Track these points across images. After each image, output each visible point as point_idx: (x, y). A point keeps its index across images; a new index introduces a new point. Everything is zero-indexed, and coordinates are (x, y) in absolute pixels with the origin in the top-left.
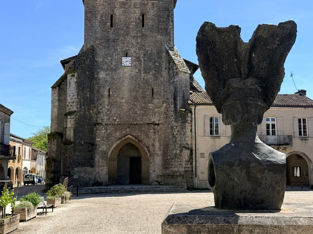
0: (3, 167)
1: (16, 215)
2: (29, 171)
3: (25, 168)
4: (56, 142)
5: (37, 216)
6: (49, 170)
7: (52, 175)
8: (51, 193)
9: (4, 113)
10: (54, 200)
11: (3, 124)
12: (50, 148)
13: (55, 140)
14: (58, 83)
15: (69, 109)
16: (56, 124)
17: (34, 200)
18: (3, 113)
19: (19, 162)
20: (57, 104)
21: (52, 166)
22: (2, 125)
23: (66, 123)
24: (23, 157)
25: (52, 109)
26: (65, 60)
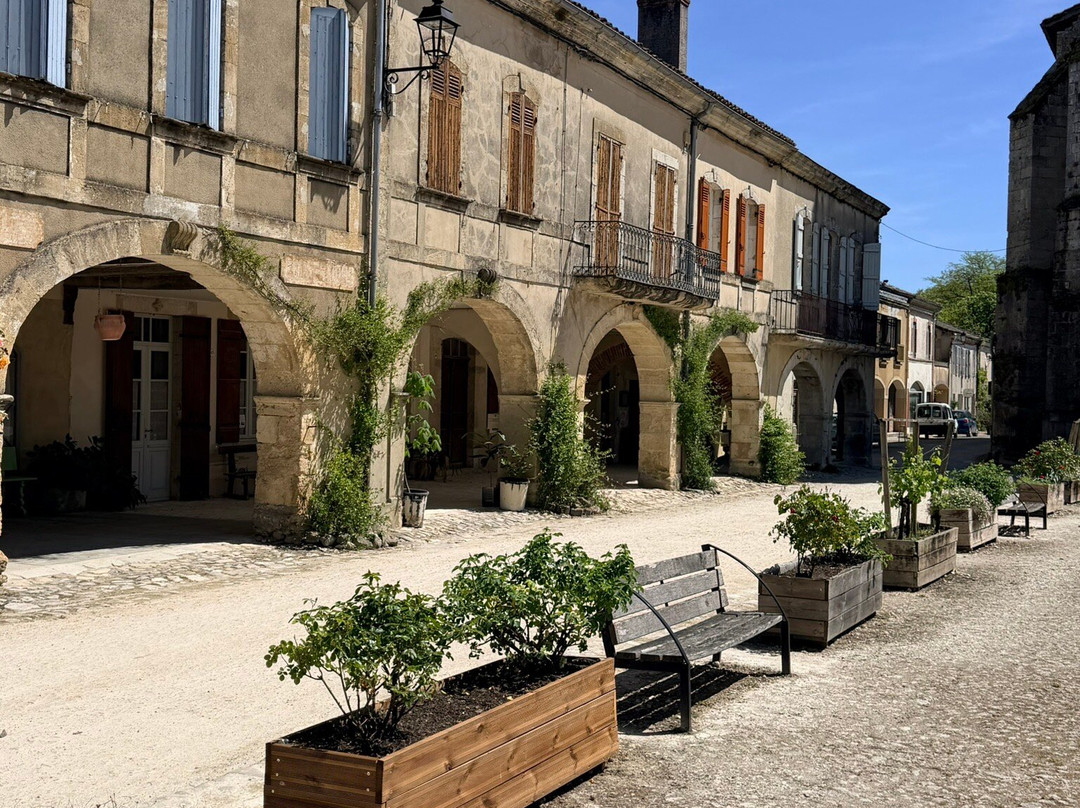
0: (862, 381)
1: (947, 529)
2: (928, 393)
3: (917, 385)
4: (1026, 299)
5: (1001, 539)
6: (1003, 393)
7: (1014, 410)
8: (1032, 466)
9: (861, 212)
10: (1043, 489)
11: (860, 247)
12: (1005, 322)
13: (1024, 295)
14: (1034, 101)
15: (1076, 186)
16: (1027, 241)
17: (993, 487)
18: (858, 214)
19: (899, 368)
20: (1028, 172)
21: (1011, 381)
22: (857, 250)
23: (1065, 237)
24: (909, 352)
25: (1010, 191)
26: (1057, 17)
